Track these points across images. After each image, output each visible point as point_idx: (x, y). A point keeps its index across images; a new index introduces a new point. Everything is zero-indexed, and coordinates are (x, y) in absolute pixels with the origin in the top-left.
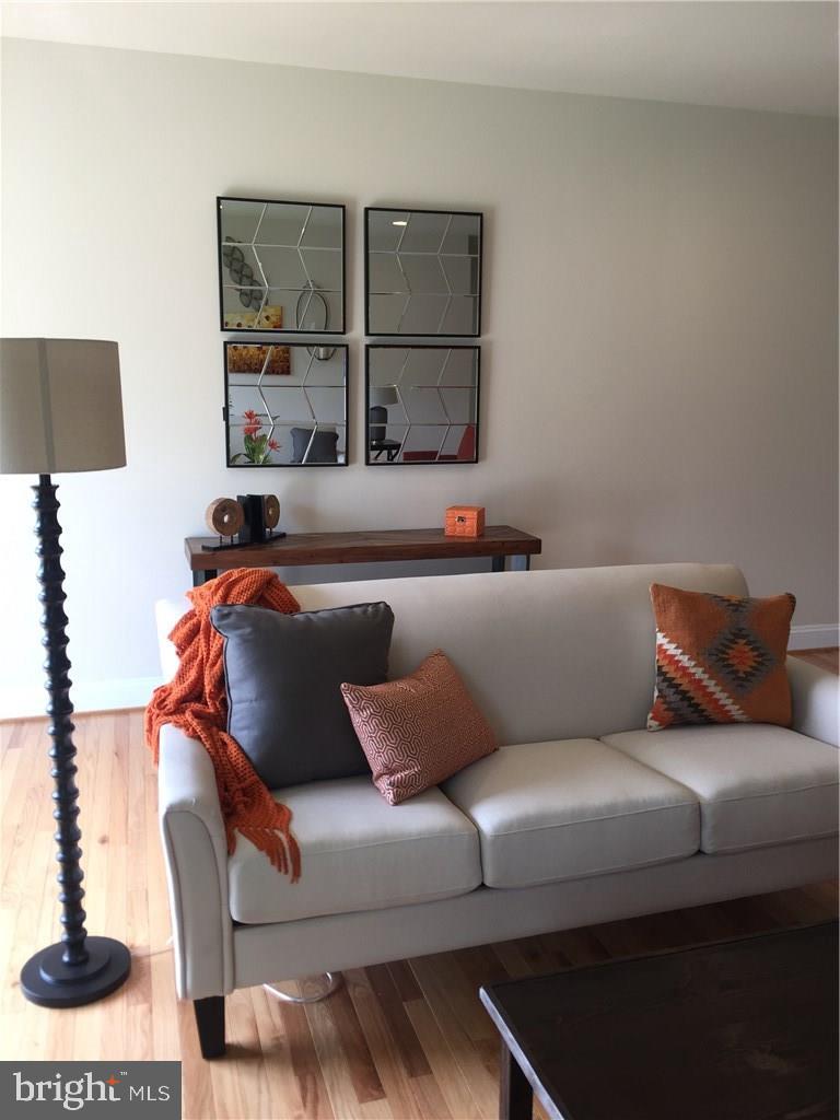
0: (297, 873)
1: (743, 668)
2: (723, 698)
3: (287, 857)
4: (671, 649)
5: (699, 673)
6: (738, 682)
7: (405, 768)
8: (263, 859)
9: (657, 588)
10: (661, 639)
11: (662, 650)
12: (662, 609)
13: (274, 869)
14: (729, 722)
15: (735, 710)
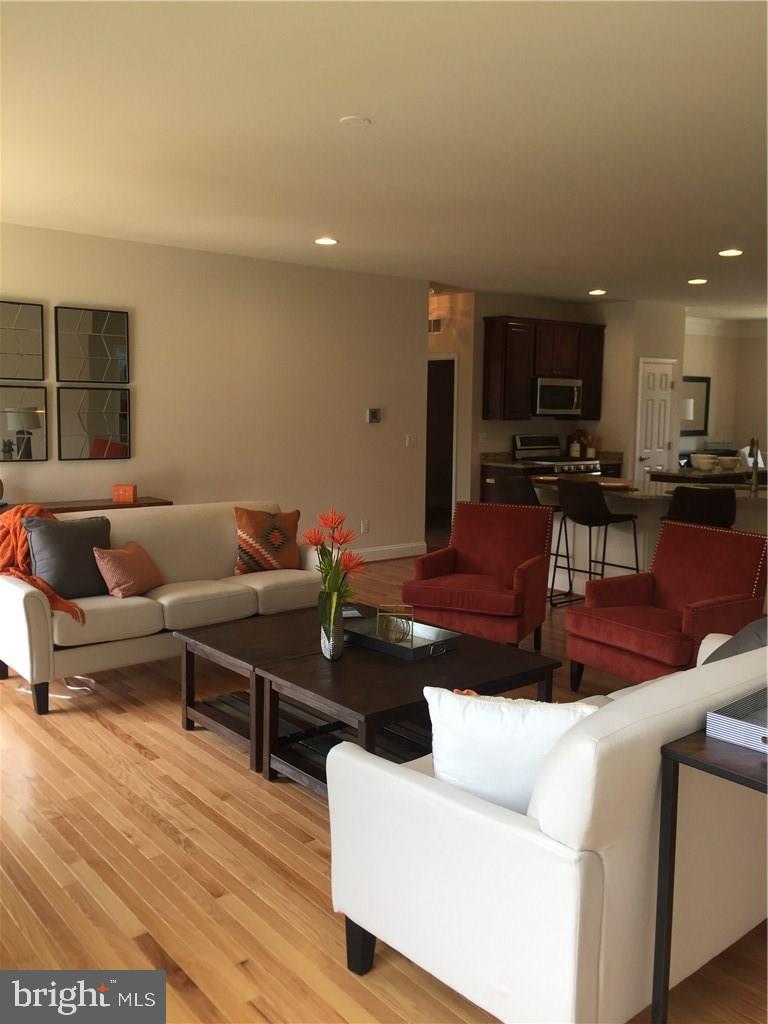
0: (84, 621)
1: (277, 543)
2: (269, 558)
3: (80, 616)
4: (244, 536)
5: (257, 546)
6: (276, 549)
7: (126, 583)
8: (68, 616)
9: (237, 509)
10: (240, 532)
11: (240, 538)
12: (239, 518)
13: (74, 620)
14: (273, 568)
15: (274, 562)
